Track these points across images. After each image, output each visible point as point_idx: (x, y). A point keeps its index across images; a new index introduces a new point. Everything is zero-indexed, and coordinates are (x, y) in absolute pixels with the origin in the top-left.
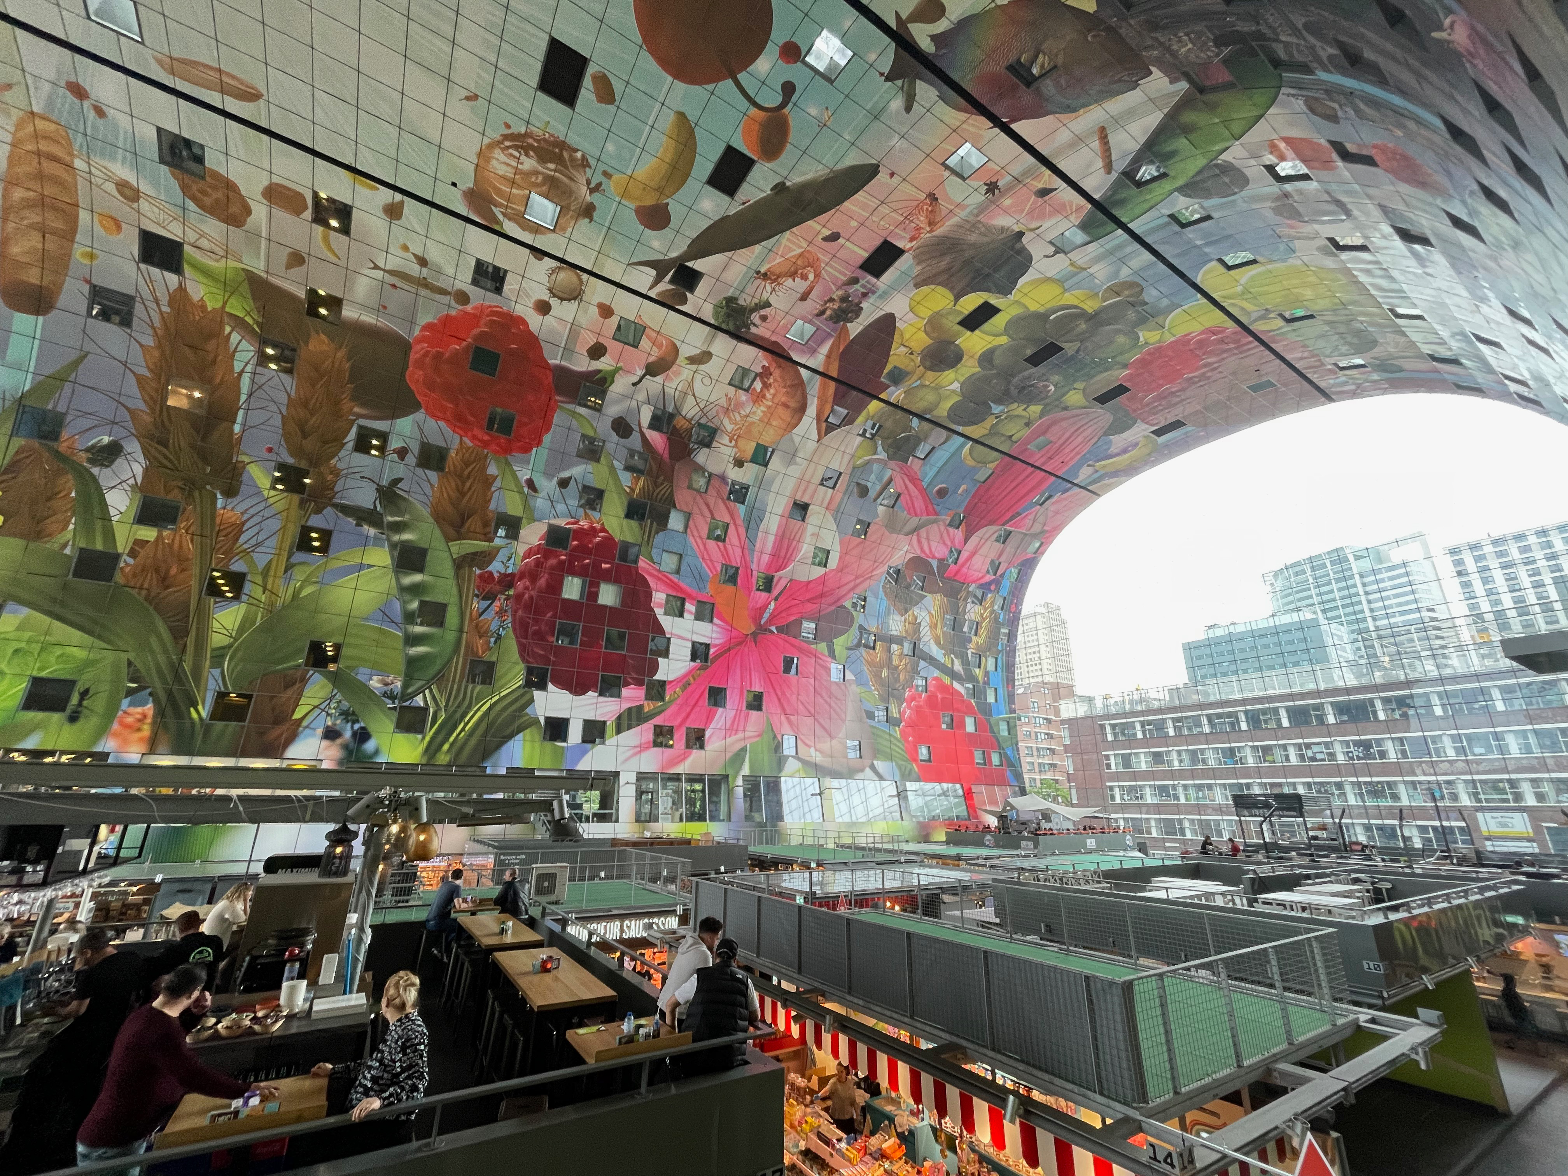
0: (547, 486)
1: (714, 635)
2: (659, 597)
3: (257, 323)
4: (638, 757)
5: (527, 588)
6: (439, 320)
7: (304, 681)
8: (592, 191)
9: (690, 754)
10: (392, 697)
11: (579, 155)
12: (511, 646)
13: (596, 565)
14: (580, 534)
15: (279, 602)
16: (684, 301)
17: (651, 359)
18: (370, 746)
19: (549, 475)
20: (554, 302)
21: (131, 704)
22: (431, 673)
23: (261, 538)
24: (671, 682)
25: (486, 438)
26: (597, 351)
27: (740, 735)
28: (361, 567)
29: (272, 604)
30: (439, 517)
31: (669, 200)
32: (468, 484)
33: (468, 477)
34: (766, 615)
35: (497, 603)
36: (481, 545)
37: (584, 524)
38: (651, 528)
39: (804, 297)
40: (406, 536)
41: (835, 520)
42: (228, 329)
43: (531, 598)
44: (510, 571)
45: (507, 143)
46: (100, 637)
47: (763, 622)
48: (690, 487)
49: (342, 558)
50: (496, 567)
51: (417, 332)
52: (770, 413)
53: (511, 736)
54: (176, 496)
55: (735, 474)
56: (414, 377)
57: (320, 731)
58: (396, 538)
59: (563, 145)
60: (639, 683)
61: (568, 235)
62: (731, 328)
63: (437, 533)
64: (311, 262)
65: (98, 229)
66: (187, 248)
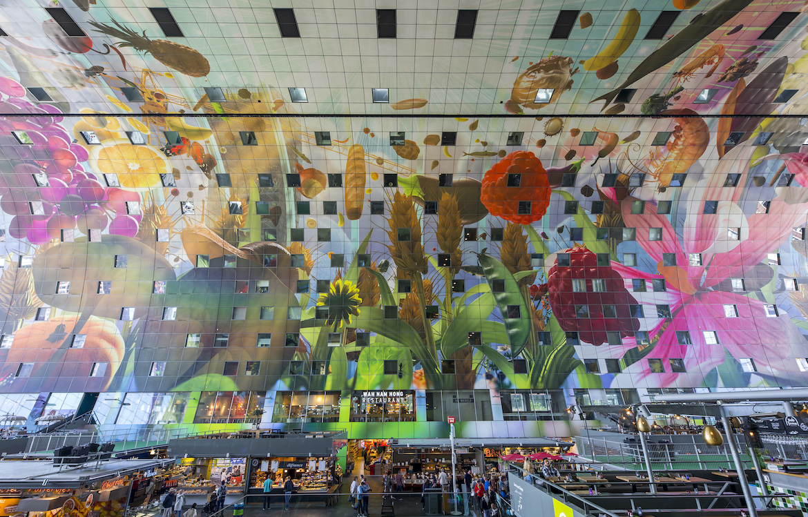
0: (552, 234)
1: (670, 299)
2: (628, 282)
3: (423, 196)
4: (644, 379)
5: (555, 290)
6: (493, 168)
7: (471, 352)
8: (572, 74)
9: (677, 377)
10: (509, 356)
11: (567, 60)
12: (555, 322)
13: (587, 271)
14: (574, 255)
15: (453, 317)
16: (623, 108)
17: (602, 148)
18: (506, 381)
19: (552, 228)
20: (548, 139)
21: (417, 369)
22: (522, 341)
23: (440, 288)
24: (650, 332)
25: (519, 218)
26: (570, 155)
27: (708, 361)
28: (479, 294)
29: (450, 318)
30: (506, 263)
31: (618, 59)
32: (515, 243)
33: (514, 240)
34: (703, 280)
35: (542, 301)
36: (527, 273)
37: (575, 249)
38: (613, 242)
39: (709, 75)
40: (494, 276)
41: (740, 207)
42: (413, 202)
43: (558, 295)
44: (544, 283)
45: (529, 72)
46: (399, 342)
47: (701, 285)
48: (632, 213)
49: (471, 292)
50: (537, 282)
51: (483, 177)
52: (682, 152)
53: (570, 372)
54: (408, 278)
55: (660, 197)
56: (484, 198)
57: (484, 375)
58: (490, 277)
59: (559, 59)
60: (631, 335)
61: (556, 102)
62: (654, 112)
63: (507, 271)
64: (441, 163)
65: (372, 179)
66: (399, 175)
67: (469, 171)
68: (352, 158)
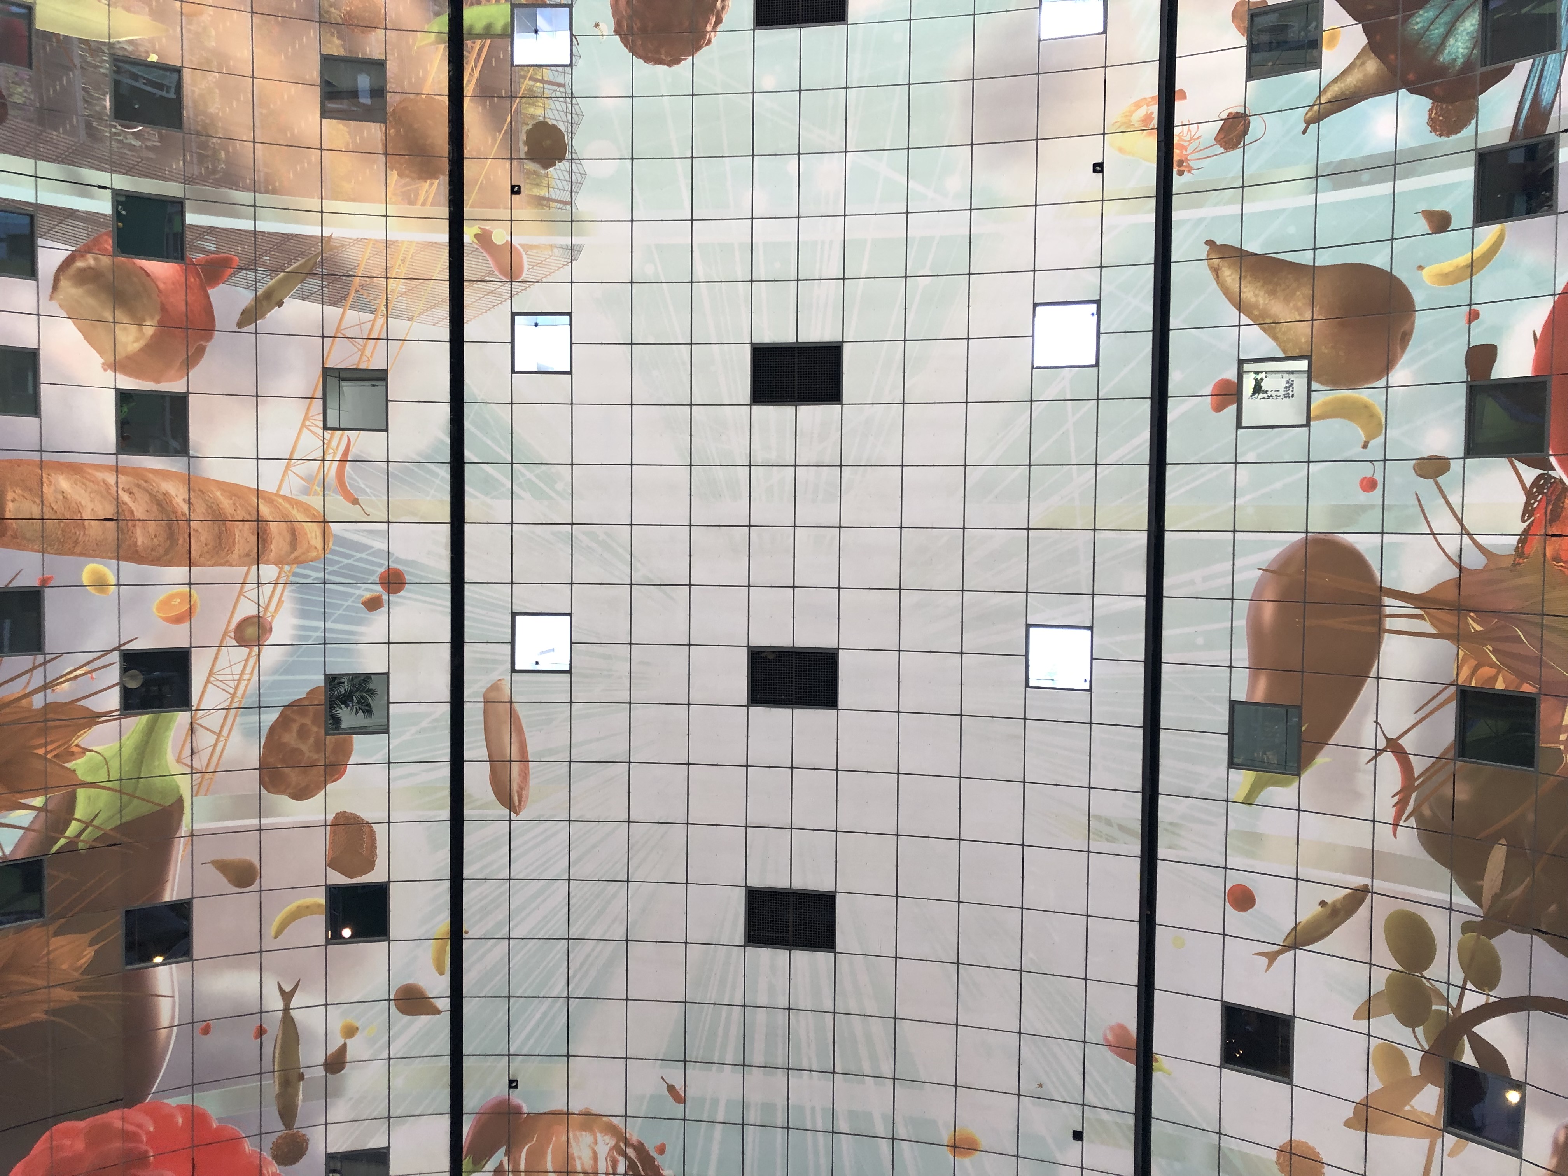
3: (74, 842)
6: (220, 1130)
42: (38, 801)
45: (631, 1153)
51: (175, 1101)
64: (248, 899)
65: (163, 593)
66: (182, 718)
67: (206, 1031)
68: (265, 511)
